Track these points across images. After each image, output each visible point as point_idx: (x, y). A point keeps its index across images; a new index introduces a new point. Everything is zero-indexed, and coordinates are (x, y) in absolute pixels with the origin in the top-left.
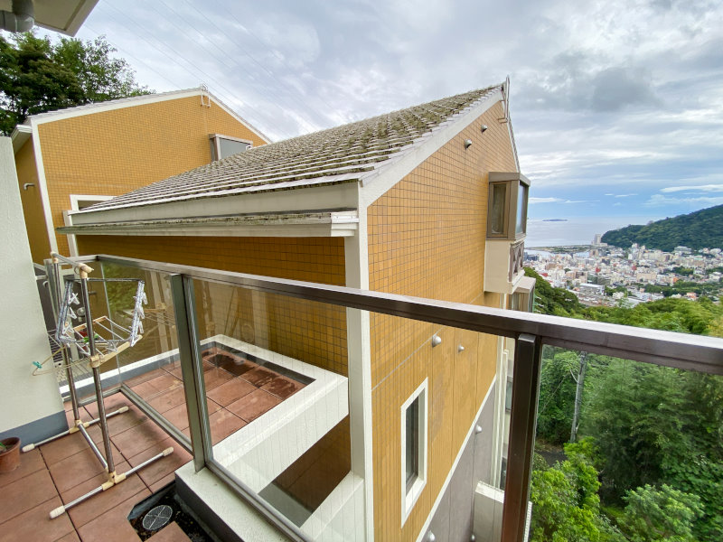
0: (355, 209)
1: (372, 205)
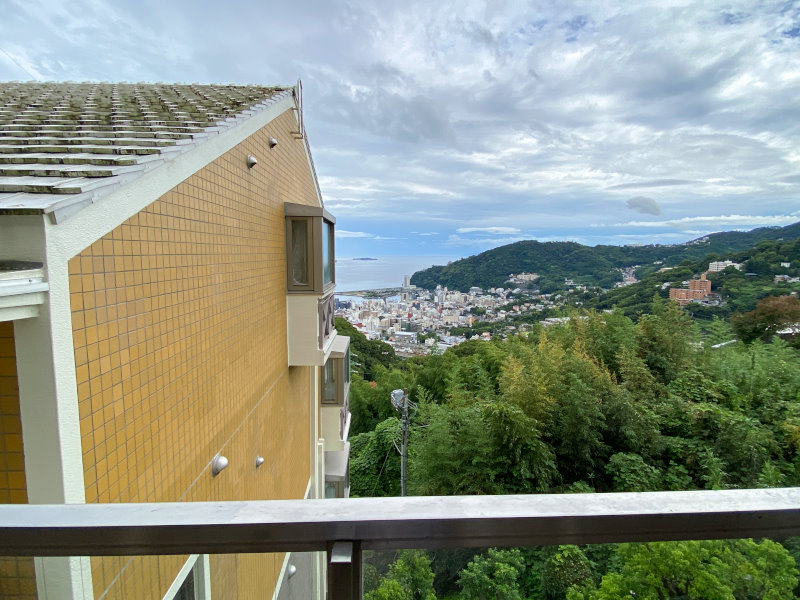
0: (38, 264)
1: (79, 255)
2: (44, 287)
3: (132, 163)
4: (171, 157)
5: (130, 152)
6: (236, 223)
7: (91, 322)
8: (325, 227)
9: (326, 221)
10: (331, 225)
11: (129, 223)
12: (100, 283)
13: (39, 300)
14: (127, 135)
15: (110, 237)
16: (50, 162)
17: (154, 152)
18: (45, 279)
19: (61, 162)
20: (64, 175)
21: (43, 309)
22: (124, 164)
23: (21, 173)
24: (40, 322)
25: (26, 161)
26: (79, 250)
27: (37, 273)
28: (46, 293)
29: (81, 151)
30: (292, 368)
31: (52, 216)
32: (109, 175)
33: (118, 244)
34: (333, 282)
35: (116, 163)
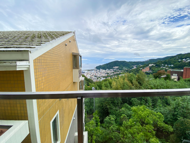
0: (28, 60)
1: (35, 59)
2: (29, 64)
3: (45, 43)
4: (52, 43)
5: (44, 42)
6: (63, 55)
7: (37, 71)
8: (80, 57)
9: (80, 56)
10: (81, 57)
11: (44, 54)
12: (39, 65)
13: (28, 67)
14: (43, 39)
15: (41, 56)
16: (30, 43)
17: (48, 42)
18: (29, 63)
19: (32, 43)
20: (32, 45)
21: (29, 68)
22: (43, 43)
23: (25, 45)
24: (28, 71)
25: (25, 43)
26: (35, 58)
27: (28, 62)
28: (29, 65)
29: (35, 41)
30: (74, 82)
31: (30, 52)
32: (40, 45)
33: (42, 58)
34: (81, 67)
35: (42, 43)
